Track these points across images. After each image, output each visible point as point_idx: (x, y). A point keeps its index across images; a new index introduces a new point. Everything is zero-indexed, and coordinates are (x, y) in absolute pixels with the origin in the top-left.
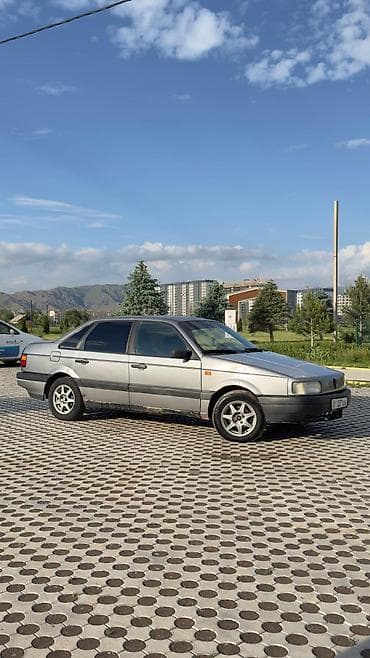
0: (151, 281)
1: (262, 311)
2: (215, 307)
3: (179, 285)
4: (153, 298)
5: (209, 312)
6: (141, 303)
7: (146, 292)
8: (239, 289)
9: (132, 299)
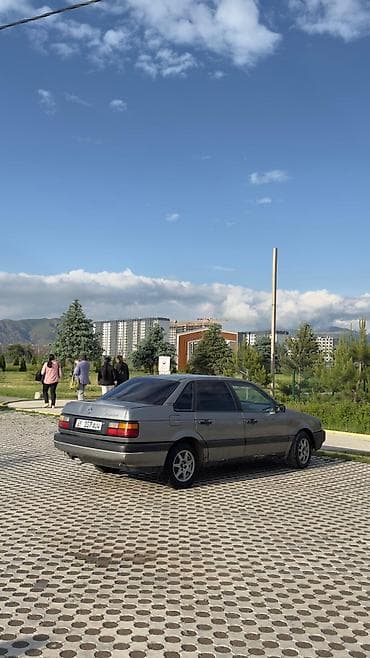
0: (85, 322)
1: (204, 356)
2: (154, 350)
3: (130, 322)
4: (86, 339)
5: (148, 356)
6: (73, 345)
7: (79, 333)
8: (192, 328)
9: (64, 340)
